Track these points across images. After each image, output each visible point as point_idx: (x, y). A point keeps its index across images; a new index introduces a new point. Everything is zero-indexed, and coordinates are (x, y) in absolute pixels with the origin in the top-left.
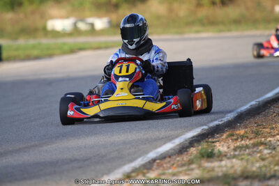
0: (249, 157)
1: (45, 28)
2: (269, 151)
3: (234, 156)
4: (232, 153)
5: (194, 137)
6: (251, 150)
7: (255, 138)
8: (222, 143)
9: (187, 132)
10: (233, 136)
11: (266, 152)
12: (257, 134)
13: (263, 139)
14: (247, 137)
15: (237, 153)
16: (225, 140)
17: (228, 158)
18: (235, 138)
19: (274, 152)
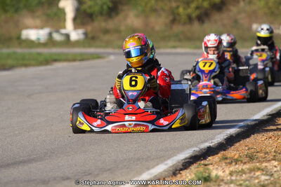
0: (247, 182)
1: (19, 38)
2: (267, 178)
3: (232, 182)
4: (229, 178)
5: (186, 159)
6: (248, 175)
7: (249, 162)
8: (216, 166)
9: (178, 153)
10: (226, 159)
11: (263, 178)
12: (251, 158)
13: (258, 164)
14: (241, 161)
15: (234, 178)
16: (218, 163)
17: (226, 183)
18: (228, 161)
19: (272, 179)
